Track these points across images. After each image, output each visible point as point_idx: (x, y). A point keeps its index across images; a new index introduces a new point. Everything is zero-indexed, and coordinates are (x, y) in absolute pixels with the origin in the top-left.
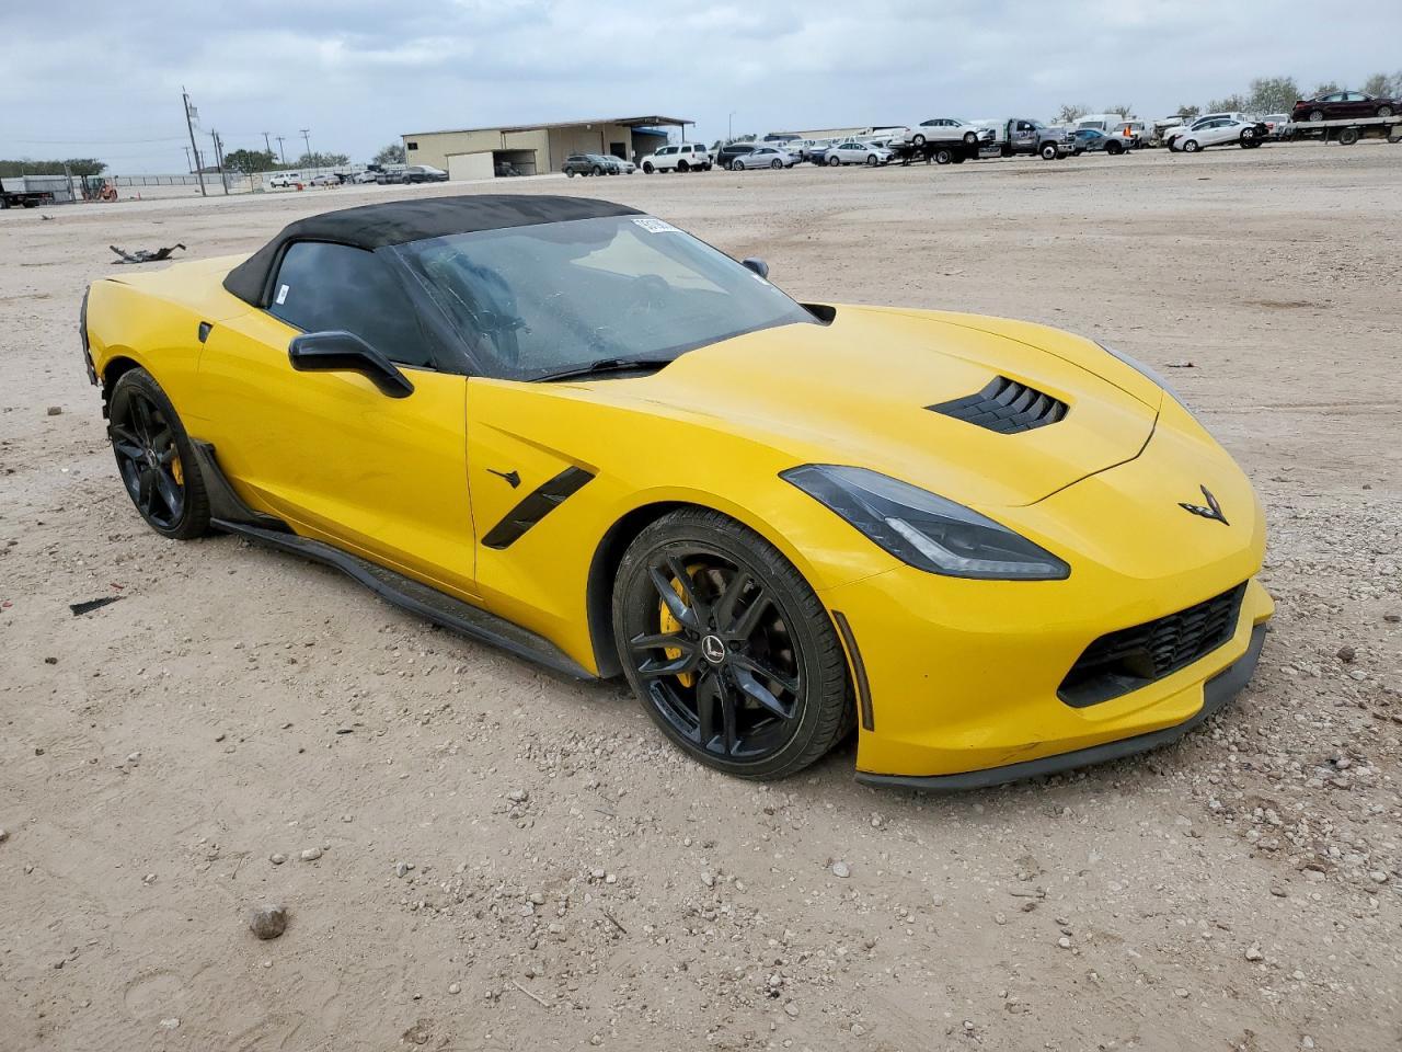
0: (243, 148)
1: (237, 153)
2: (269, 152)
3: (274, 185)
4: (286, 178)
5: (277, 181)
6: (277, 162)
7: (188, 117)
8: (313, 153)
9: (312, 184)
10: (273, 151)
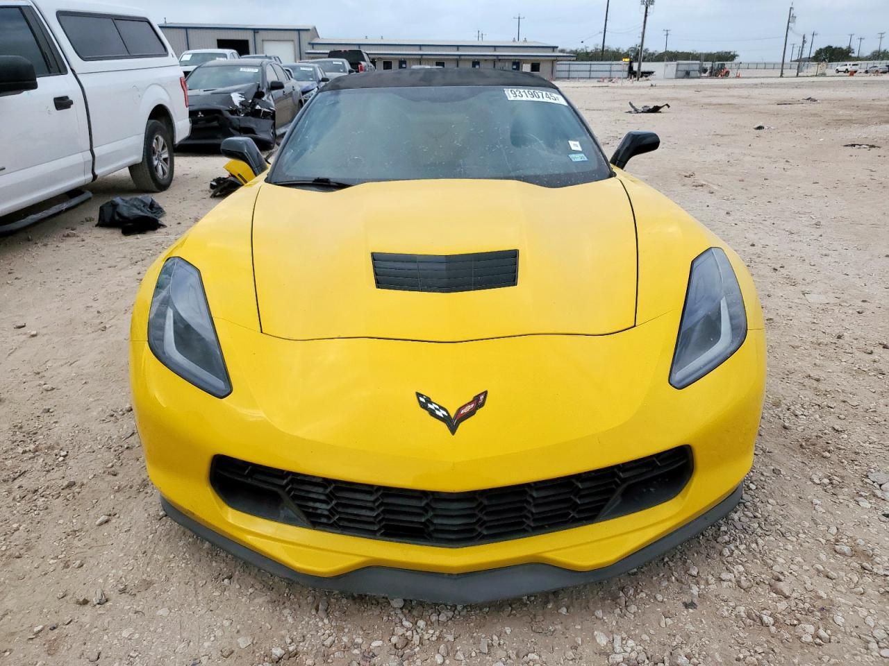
0: (831, 45)
1: (826, 48)
2: (849, 47)
3: (838, 71)
4: (848, 67)
5: (840, 68)
6: (853, 55)
7: (789, 22)
8: (882, 50)
9: (867, 72)
10: (852, 47)
